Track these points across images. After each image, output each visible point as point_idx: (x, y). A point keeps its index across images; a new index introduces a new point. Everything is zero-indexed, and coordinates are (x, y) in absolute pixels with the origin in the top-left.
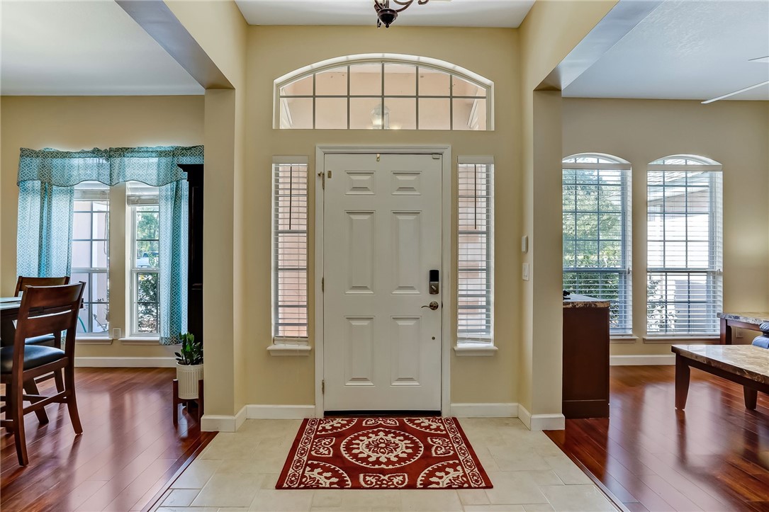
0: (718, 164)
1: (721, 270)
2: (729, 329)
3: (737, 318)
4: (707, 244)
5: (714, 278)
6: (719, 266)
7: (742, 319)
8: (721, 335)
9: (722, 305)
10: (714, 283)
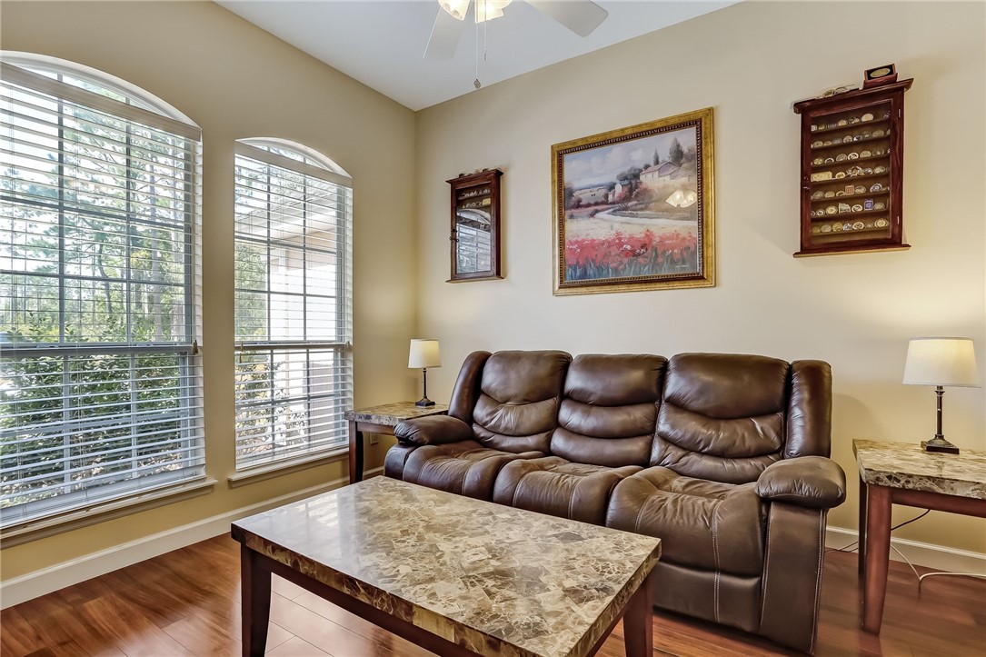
0: (348, 175)
1: (351, 343)
2: (359, 435)
3: (368, 417)
4: (334, 301)
5: (343, 356)
6: (348, 338)
7: (374, 420)
8: (350, 446)
9: (352, 397)
10: (343, 363)
